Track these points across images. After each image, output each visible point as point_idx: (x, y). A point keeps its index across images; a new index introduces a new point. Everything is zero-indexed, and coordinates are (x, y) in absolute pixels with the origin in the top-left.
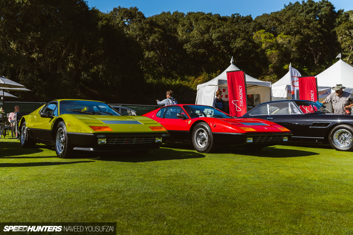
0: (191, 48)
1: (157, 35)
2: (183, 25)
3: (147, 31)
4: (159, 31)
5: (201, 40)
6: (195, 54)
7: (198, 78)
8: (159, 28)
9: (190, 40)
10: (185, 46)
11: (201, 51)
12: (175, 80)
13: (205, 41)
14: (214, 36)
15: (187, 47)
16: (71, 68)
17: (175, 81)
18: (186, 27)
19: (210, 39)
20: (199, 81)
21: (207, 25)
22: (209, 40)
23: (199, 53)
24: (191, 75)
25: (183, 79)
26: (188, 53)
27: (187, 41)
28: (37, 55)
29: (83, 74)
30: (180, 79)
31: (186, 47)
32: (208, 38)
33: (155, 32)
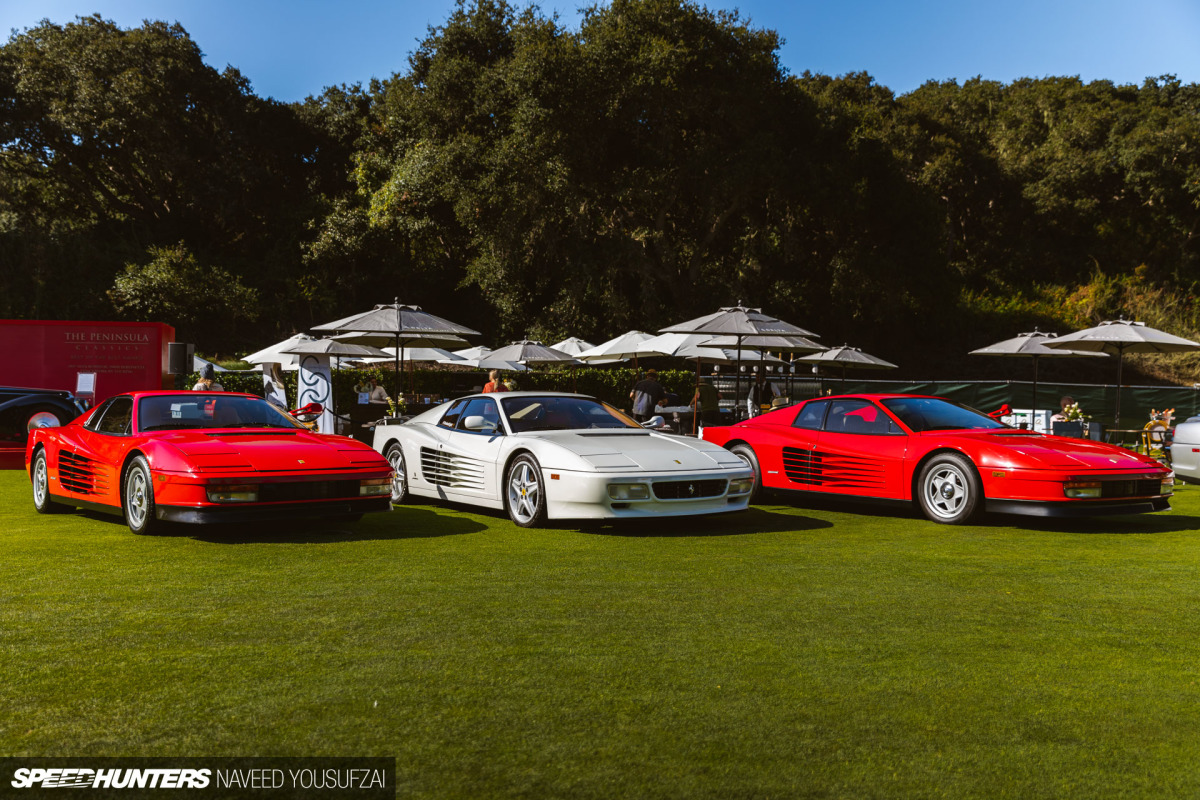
0: (1050, 195)
1: (947, 157)
2: (1014, 124)
3: (916, 146)
4: (951, 147)
5: (1082, 170)
6: (1065, 214)
7: (1077, 291)
8: (947, 137)
9: (1044, 171)
10: (1029, 191)
11: (1085, 204)
12: (1006, 300)
13: (1098, 171)
14: (1128, 156)
15: (1039, 193)
16: (749, 272)
17: (1007, 303)
18: (1025, 127)
19: (1112, 166)
20: (1084, 301)
21: (1099, 122)
22: (1111, 170)
23: (1079, 210)
24: (1053, 281)
25: (1031, 296)
26: (1043, 211)
27: (1035, 173)
28: (648, 234)
29: (780, 288)
30: (1021, 297)
31: (1035, 195)
32: (1107, 164)
33: (939, 150)
